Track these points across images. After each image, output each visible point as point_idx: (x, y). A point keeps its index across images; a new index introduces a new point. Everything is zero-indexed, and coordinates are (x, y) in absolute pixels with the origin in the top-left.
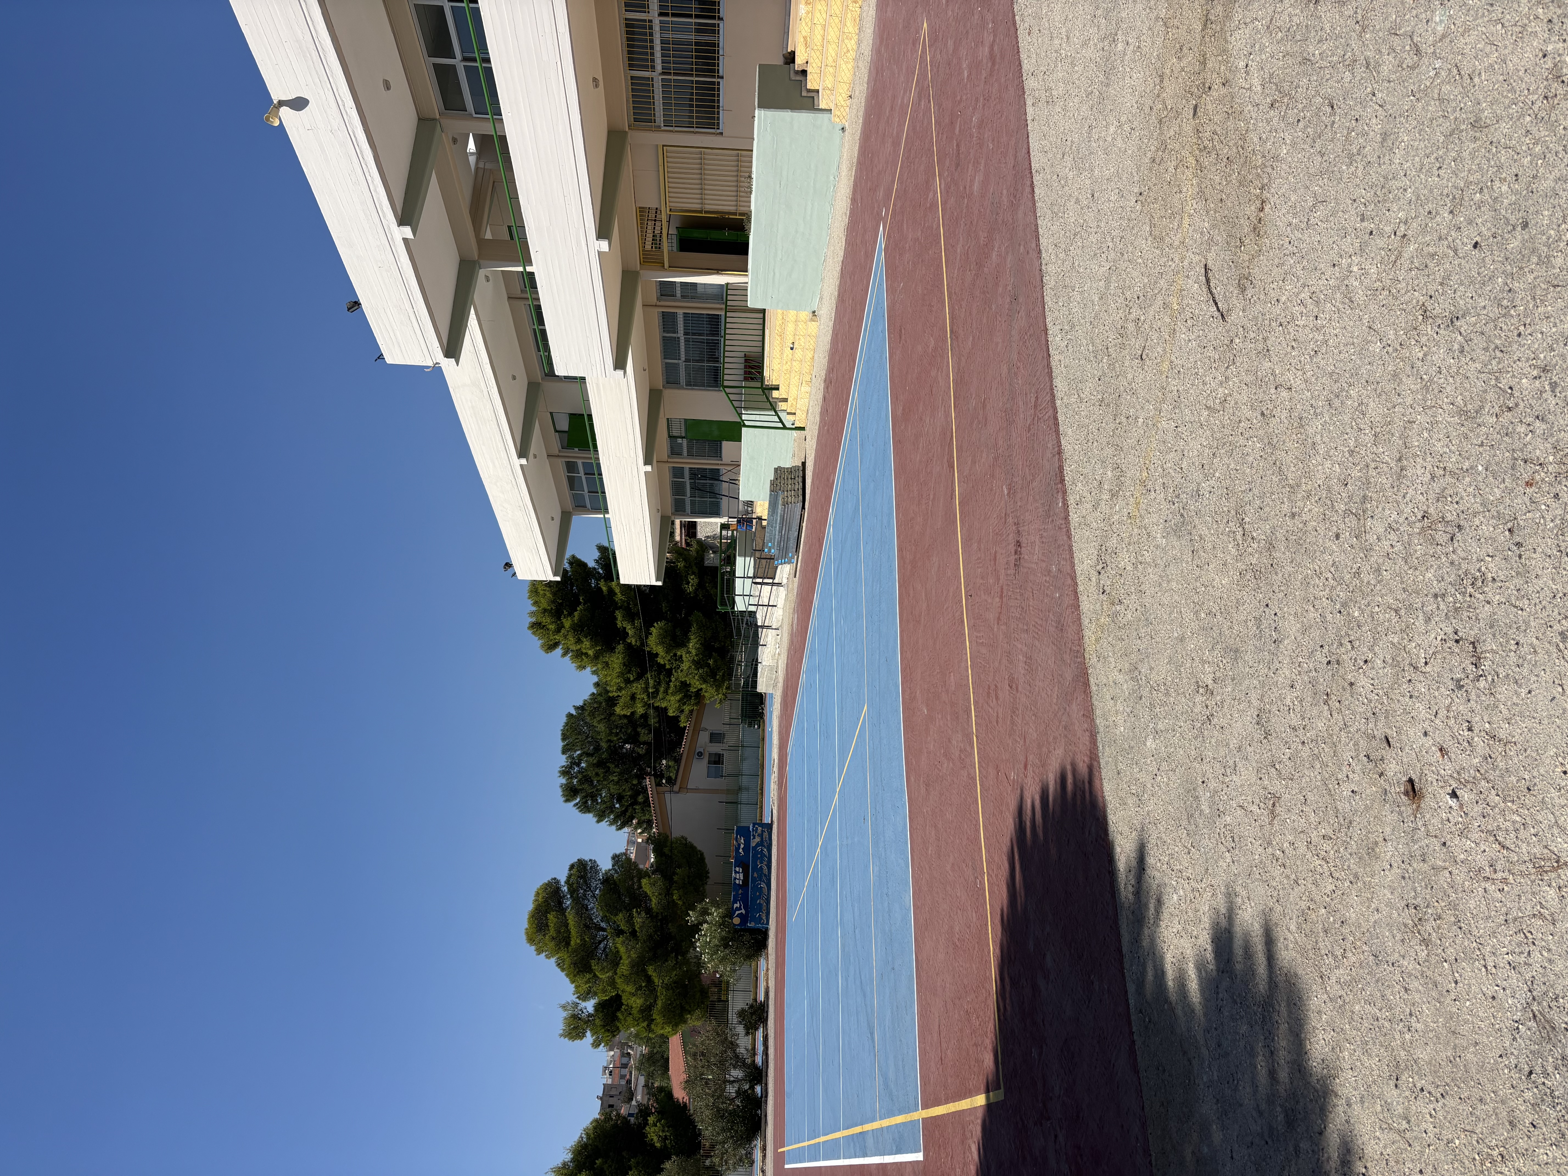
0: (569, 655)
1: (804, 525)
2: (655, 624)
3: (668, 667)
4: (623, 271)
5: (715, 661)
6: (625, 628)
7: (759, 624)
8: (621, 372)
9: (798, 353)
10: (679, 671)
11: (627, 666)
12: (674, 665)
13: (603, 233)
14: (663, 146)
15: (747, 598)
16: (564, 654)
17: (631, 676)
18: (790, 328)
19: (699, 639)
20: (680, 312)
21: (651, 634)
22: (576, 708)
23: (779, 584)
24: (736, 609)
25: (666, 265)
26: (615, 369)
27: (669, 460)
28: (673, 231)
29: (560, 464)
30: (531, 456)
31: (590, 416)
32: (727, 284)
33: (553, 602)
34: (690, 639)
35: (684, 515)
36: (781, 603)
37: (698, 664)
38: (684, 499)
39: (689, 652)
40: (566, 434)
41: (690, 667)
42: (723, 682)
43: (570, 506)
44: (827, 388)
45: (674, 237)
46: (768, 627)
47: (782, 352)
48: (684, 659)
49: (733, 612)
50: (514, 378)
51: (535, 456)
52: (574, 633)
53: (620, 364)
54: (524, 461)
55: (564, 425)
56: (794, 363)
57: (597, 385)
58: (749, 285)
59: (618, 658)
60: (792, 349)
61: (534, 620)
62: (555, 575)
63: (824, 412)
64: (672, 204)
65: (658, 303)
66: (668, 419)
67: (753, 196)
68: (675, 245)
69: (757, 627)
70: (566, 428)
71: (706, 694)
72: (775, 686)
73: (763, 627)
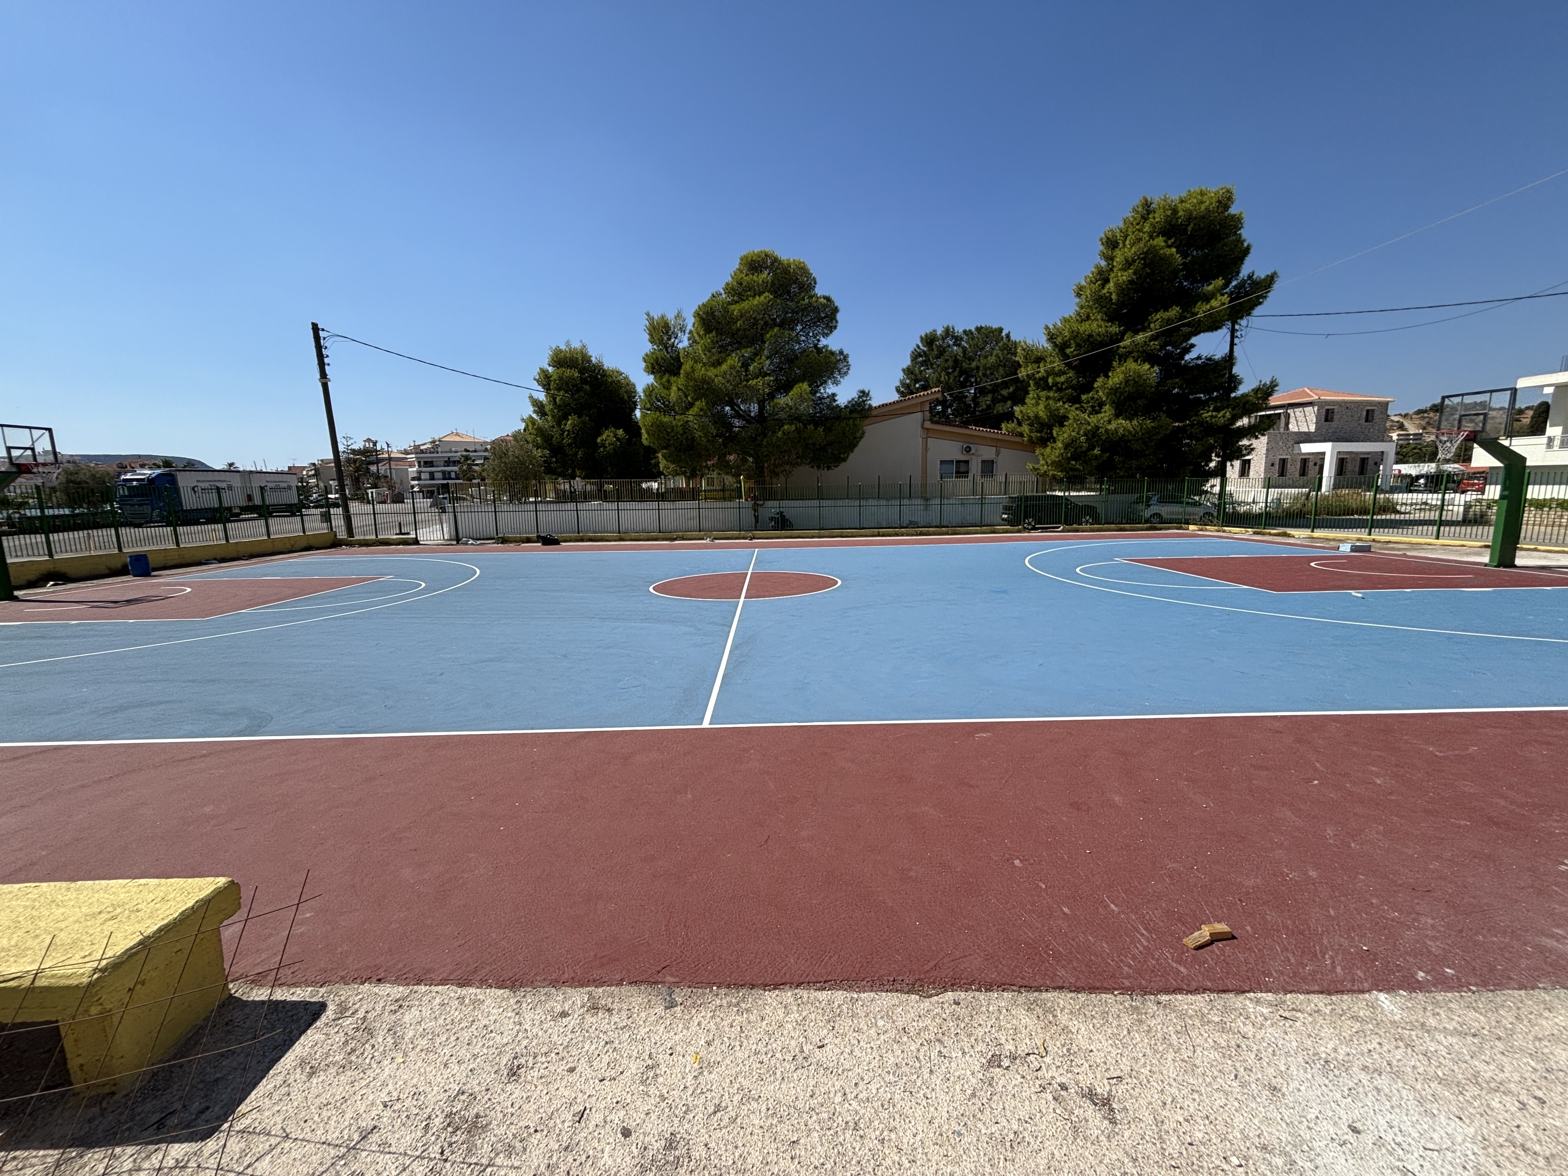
0: (1099, 268)
2: (1155, 368)
3: (1084, 397)
5: (1097, 457)
6: (1147, 327)
10: (1080, 411)
11: (1087, 342)
21: (1140, 364)
22: (1008, 334)
34: (1130, 419)
37: (1093, 434)
39: (1109, 421)
41: (1088, 424)
42: (1065, 470)
48: (1099, 416)
61: (1157, 203)
71: (1048, 449)
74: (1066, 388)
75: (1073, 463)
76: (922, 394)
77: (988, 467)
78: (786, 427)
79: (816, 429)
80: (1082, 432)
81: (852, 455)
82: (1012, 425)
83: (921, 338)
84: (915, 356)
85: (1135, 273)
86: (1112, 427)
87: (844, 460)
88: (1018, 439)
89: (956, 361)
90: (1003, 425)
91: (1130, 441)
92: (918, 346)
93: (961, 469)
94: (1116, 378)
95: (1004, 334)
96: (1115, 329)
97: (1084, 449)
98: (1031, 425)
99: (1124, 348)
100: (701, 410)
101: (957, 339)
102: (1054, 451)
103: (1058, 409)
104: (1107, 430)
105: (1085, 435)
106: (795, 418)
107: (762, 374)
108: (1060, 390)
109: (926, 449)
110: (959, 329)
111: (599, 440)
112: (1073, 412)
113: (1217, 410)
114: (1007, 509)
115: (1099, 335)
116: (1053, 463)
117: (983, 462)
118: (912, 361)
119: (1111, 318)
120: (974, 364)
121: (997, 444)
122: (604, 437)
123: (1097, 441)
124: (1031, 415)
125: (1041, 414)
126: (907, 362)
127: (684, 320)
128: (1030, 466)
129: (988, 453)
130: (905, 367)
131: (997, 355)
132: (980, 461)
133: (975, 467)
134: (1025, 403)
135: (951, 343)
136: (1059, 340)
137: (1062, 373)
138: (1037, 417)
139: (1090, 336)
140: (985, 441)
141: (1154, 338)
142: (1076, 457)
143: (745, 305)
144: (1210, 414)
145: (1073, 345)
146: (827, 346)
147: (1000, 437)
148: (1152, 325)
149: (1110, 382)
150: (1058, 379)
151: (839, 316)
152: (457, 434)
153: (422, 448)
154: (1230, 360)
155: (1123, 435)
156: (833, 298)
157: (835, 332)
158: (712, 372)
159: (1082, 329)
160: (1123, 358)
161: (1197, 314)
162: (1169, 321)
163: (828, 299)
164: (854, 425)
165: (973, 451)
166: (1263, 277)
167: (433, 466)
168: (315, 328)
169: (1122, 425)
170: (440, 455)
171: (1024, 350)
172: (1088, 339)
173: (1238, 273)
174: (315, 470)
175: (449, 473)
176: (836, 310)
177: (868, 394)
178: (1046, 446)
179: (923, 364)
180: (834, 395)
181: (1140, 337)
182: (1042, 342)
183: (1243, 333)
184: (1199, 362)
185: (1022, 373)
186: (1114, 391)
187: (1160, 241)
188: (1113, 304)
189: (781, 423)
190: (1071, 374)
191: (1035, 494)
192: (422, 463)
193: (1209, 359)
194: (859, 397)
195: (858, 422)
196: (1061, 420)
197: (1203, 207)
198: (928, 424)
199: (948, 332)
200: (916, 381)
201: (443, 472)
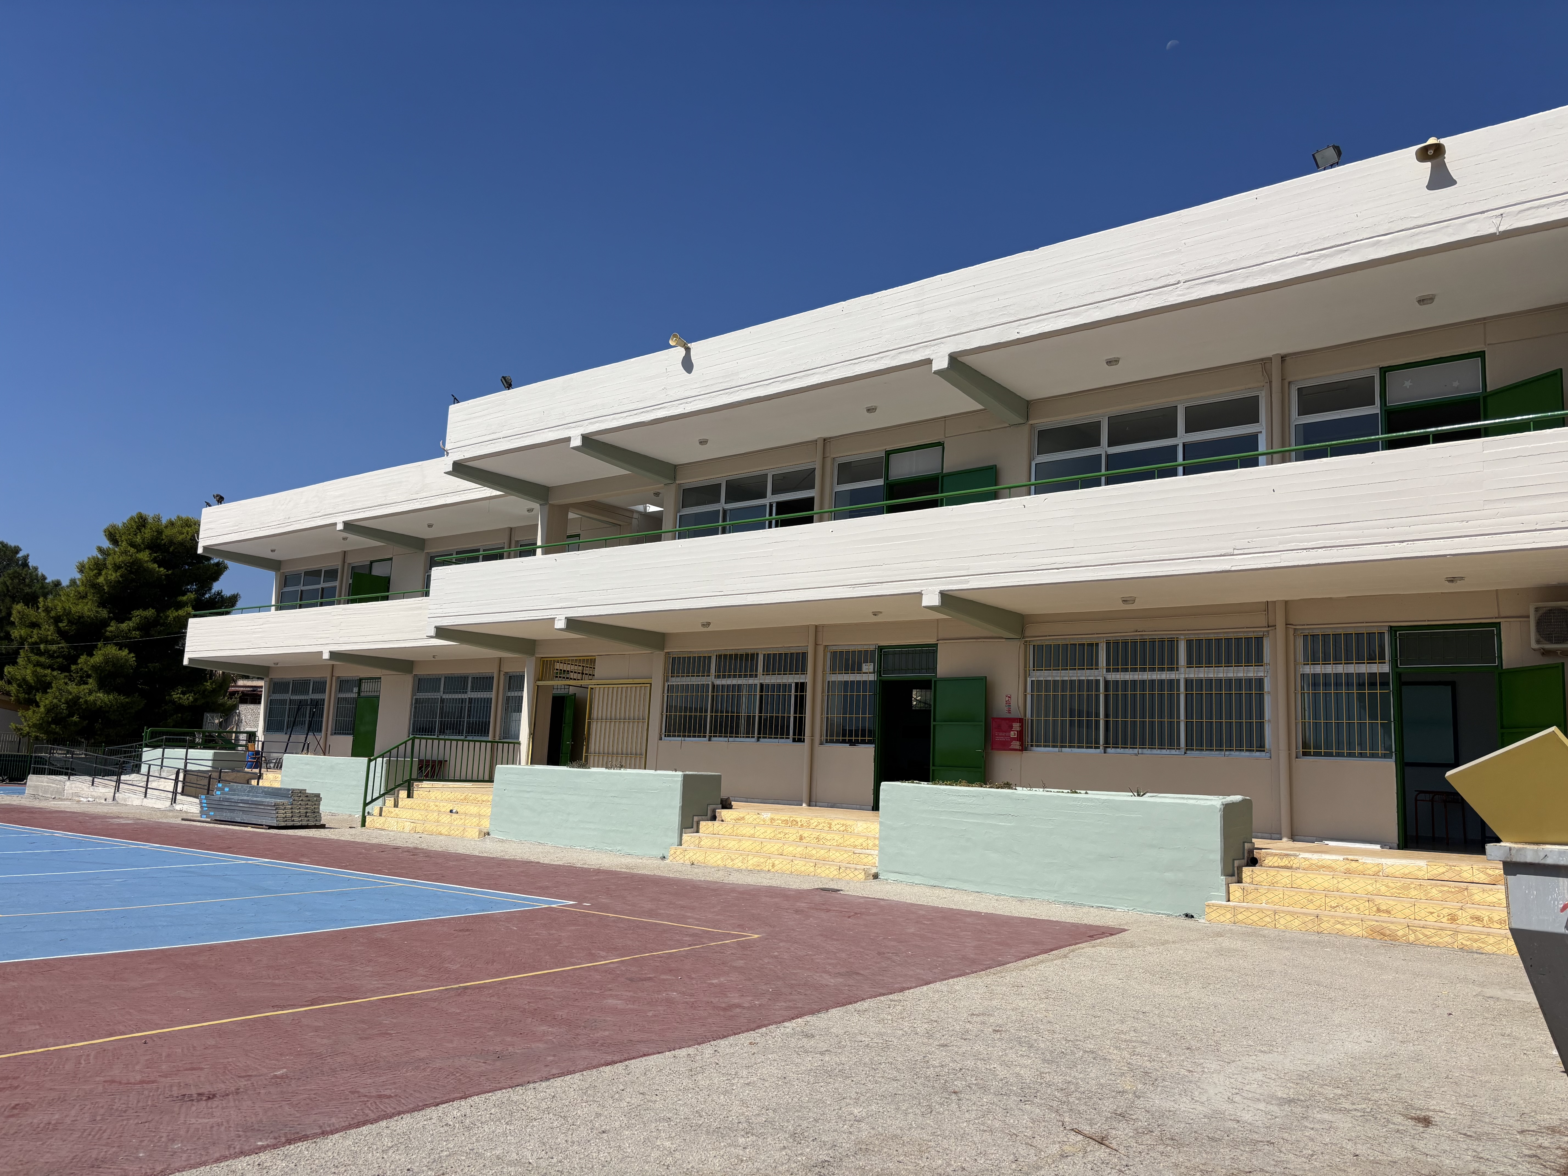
0: (99, 556)
1: (249, 829)
2: (132, 655)
3: (73, 667)
4: (535, 641)
5: (75, 723)
6: (130, 619)
7: (123, 777)
8: (432, 632)
9: (446, 818)
10: (66, 680)
11: (79, 622)
12: (74, 675)
13: (573, 624)
14: (651, 684)
15: (159, 762)
16: (100, 550)
17: (65, 624)
18: (473, 809)
19: (107, 705)
20: (493, 695)
21: (120, 649)
22: (26, 558)
23: (174, 800)
24: (145, 749)
25: (540, 683)
26: (437, 628)
27: (334, 678)
28: (572, 690)
29: (336, 564)
30: (345, 535)
31: (386, 598)
32: (519, 744)
33: (171, 543)
34: (108, 693)
35: (269, 692)
36: (149, 803)
37: (74, 704)
38: (288, 692)
39: (91, 692)
40: (367, 572)
41: (71, 693)
42: (46, 732)
43: (287, 570)
44: (408, 851)
45: (566, 691)
46: (117, 788)
47: (449, 801)
48: (82, 687)
49: (141, 746)
50: (430, 526)
51: (345, 539)
52: (129, 563)
53: (441, 632)
54: (340, 527)
55: (377, 571)
56: (435, 814)
57: (420, 608)
58: (517, 766)
59: (89, 610)
60: (451, 811)
61: (150, 520)
62: (205, 548)
63: (382, 848)
64: (597, 690)
65: (502, 673)
66: (380, 678)
67: (603, 770)
68: (559, 692)
69: (119, 775)
70: (375, 572)
71: (30, 712)
72: (35, 796)
73: (118, 782)
74: (57, 657)
75: (54, 726)
80: (63, 700)
85: (121, 576)
86: (91, 698)
91: (106, 712)
94: (98, 658)
96: (104, 613)
97: (64, 715)
98: (19, 686)
99: (111, 632)
102: (34, 716)
103: (45, 676)
104: (86, 702)
105: (67, 702)
108: (51, 656)
112: (59, 680)
115: (89, 617)
116: (35, 725)
119: (102, 604)
123: (77, 709)
124: (19, 677)
125: (29, 678)
128: (13, 725)
134: (15, 665)
136: (53, 614)
137: (52, 642)
138: (24, 680)
139: (81, 616)
149: (93, 659)
150: (50, 647)
155: (101, 707)
159: (73, 610)
160: (108, 640)
166: (228, 596)
169: (101, 697)
171: (19, 612)
172: (79, 619)
173: (210, 589)
178: (28, 709)
181: (124, 626)
186: (94, 668)
188: (106, 593)
190: (62, 645)
196: (44, 686)
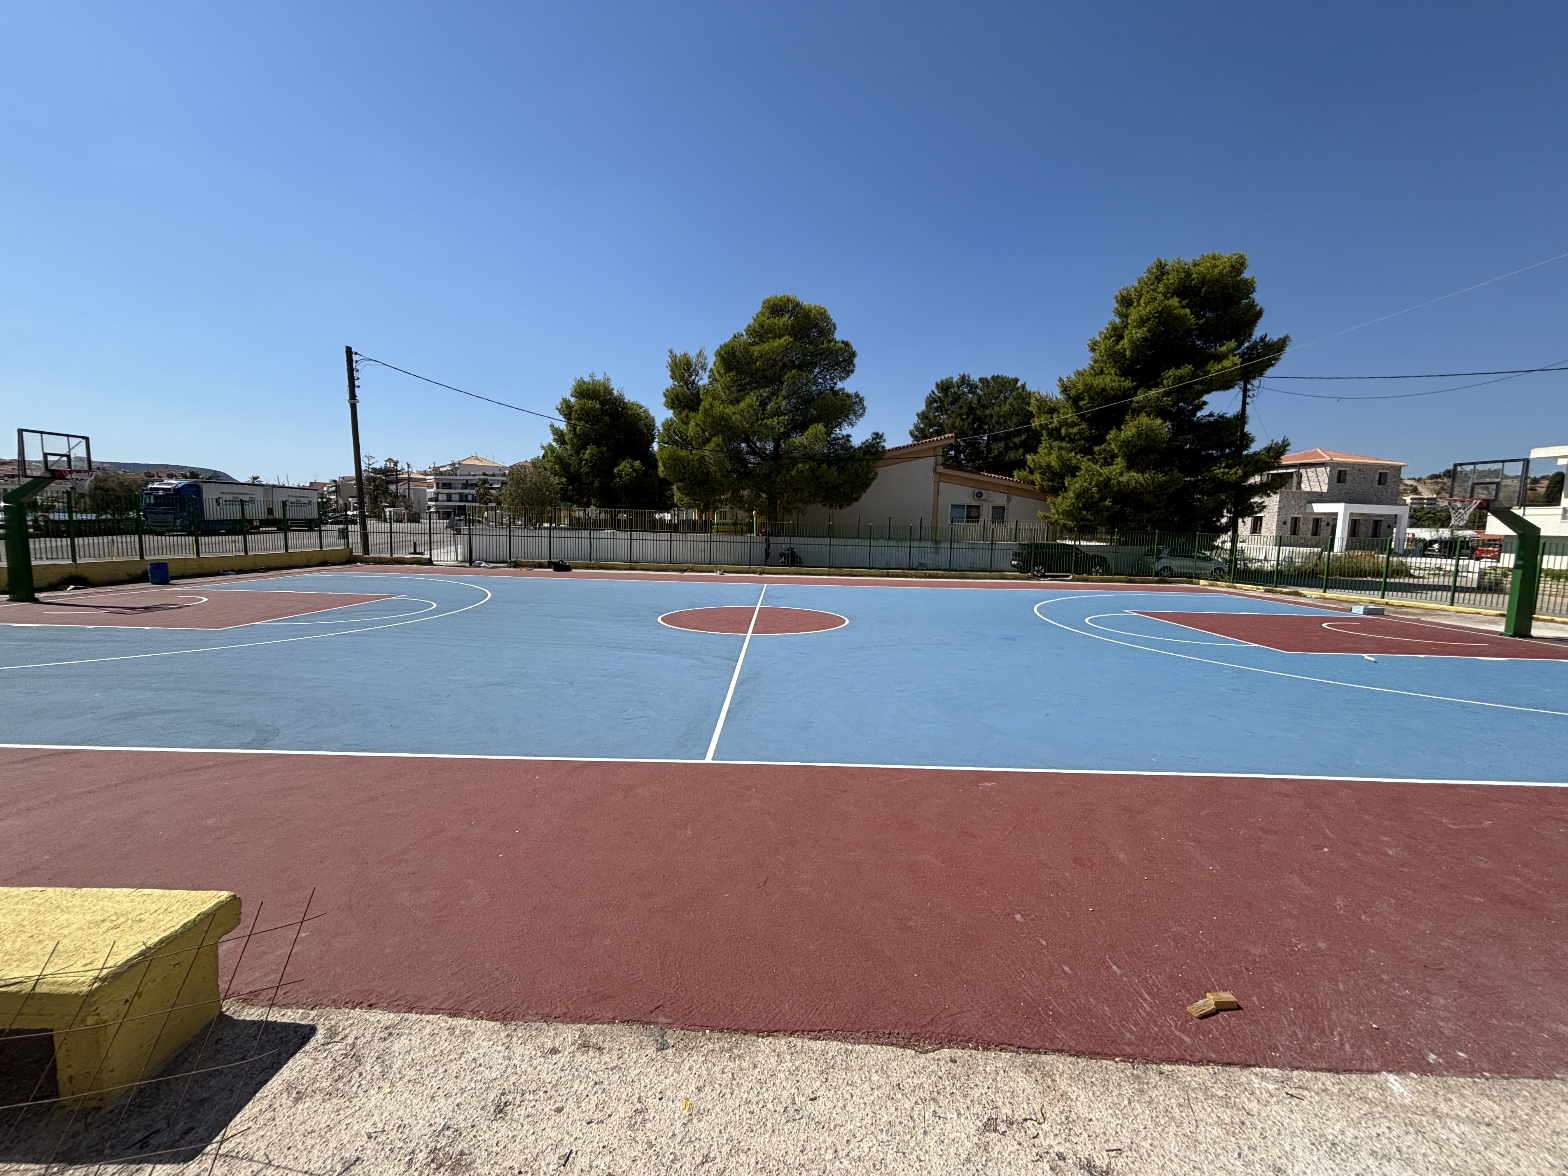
3: (1096, 449)
5: (1108, 508)
37: (1105, 485)
39: (1121, 473)
41: (1100, 476)
42: (1076, 519)
48: (1111, 468)
52: (1156, 315)
59: (1112, 381)
61: (1171, 265)
71: (1060, 498)
74: (1079, 440)
75: (1085, 513)
76: (935, 439)
77: (999, 514)
78: (800, 466)
79: (829, 468)
80: (1093, 483)
81: (864, 495)
82: (1024, 473)
83: (937, 385)
84: (930, 401)
85: (1149, 331)
86: (1124, 479)
87: (857, 499)
88: (1030, 487)
89: (971, 409)
90: (1015, 473)
91: (1141, 494)
92: (933, 393)
93: (972, 514)
94: (1129, 431)
95: (1019, 384)
96: (1128, 384)
97: (1095, 500)
98: (1043, 474)
99: (1137, 402)
100: (718, 445)
101: (973, 387)
102: (1066, 500)
103: (1070, 460)
104: (1119, 483)
105: (1097, 485)
106: (808, 457)
107: (777, 413)
108: (1072, 441)
109: (937, 493)
110: (975, 378)
111: (615, 471)
112: (1085, 463)
113: (1229, 466)
114: (1016, 556)
115: (1112, 389)
116: (1064, 512)
117: (994, 507)
118: (927, 406)
119: (1124, 373)
120: (988, 412)
121: (1009, 491)
122: (621, 467)
123: (1109, 493)
124: (1043, 464)
125: (1053, 463)
126: (922, 407)
127: (706, 359)
128: (1041, 514)
129: (999, 499)
130: (920, 412)
131: (1011, 404)
132: (991, 507)
133: (986, 513)
134: (1037, 452)
135: (966, 390)
136: (1073, 393)
137: (1074, 424)
138: (1049, 466)
139: (1104, 390)
140: (997, 488)
141: (1167, 394)
142: (1087, 507)
143: (765, 346)
144: (1222, 470)
145: (1087, 398)
146: (844, 389)
147: (1011, 484)
148: (1165, 382)
149: (1123, 435)
150: (1071, 430)
151: (856, 361)
152: (477, 458)
153: (441, 469)
154: (1242, 418)
155: (1135, 488)
156: (851, 343)
157: (852, 376)
158: (730, 410)
159: (1095, 383)
160: (1137, 412)
161: (1209, 372)
162: (1181, 378)
163: (847, 344)
164: (867, 466)
165: (984, 496)
166: (1275, 340)
167: (451, 488)
168: (349, 352)
169: (1133, 477)
170: (458, 477)
171: (1038, 400)
172: (1101, 393)
173: (1250, 335)
174: (337, 486)
175: (467, 495)
176: (854, 354)
177: (882, 436)
178: (1057, 495)
179: (937, 409)
180: (848, 436)
181: (1153, 393)
182: (1056, 394)
183: (1255, 393)
184: (1212, 419)
185: (1035, 423)
186: (1126, 444)
187: (1174, 301)
188: (1127, 359)
189: (794, 461)
190: (1084, 426)
191: (1045, 542)
192: (440, 485)
193: (1222, 417)
194: (873, 439)
195: (871, 463)
196: (1073, 471)
197: (1217, 271)
198: (940, 469)
199: (964, 380)
200: (931, 426)
201: (461, 494)
